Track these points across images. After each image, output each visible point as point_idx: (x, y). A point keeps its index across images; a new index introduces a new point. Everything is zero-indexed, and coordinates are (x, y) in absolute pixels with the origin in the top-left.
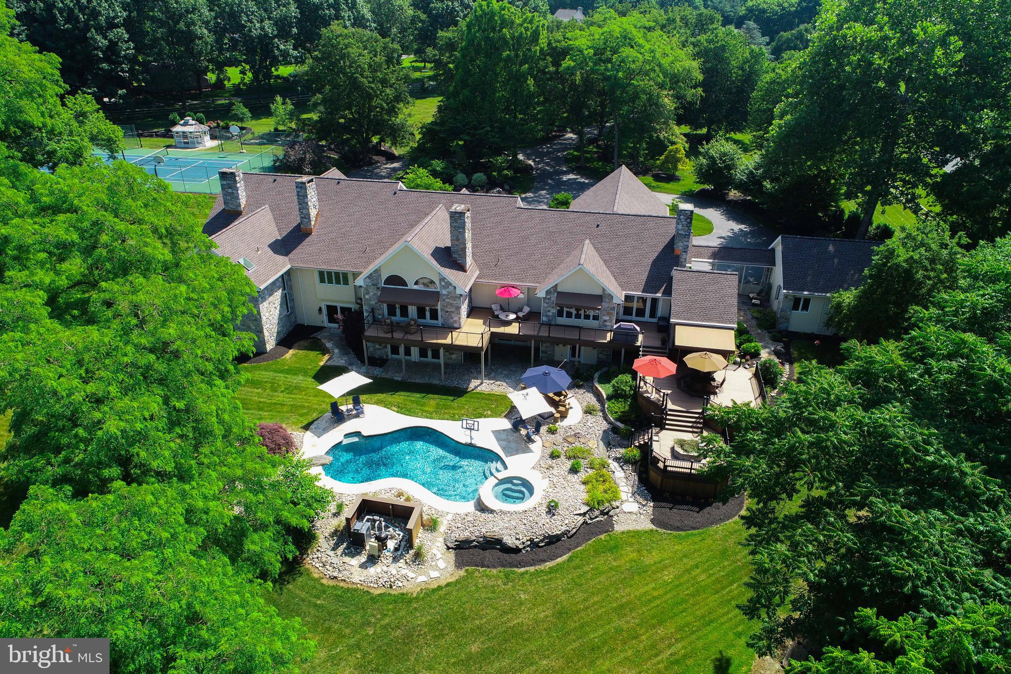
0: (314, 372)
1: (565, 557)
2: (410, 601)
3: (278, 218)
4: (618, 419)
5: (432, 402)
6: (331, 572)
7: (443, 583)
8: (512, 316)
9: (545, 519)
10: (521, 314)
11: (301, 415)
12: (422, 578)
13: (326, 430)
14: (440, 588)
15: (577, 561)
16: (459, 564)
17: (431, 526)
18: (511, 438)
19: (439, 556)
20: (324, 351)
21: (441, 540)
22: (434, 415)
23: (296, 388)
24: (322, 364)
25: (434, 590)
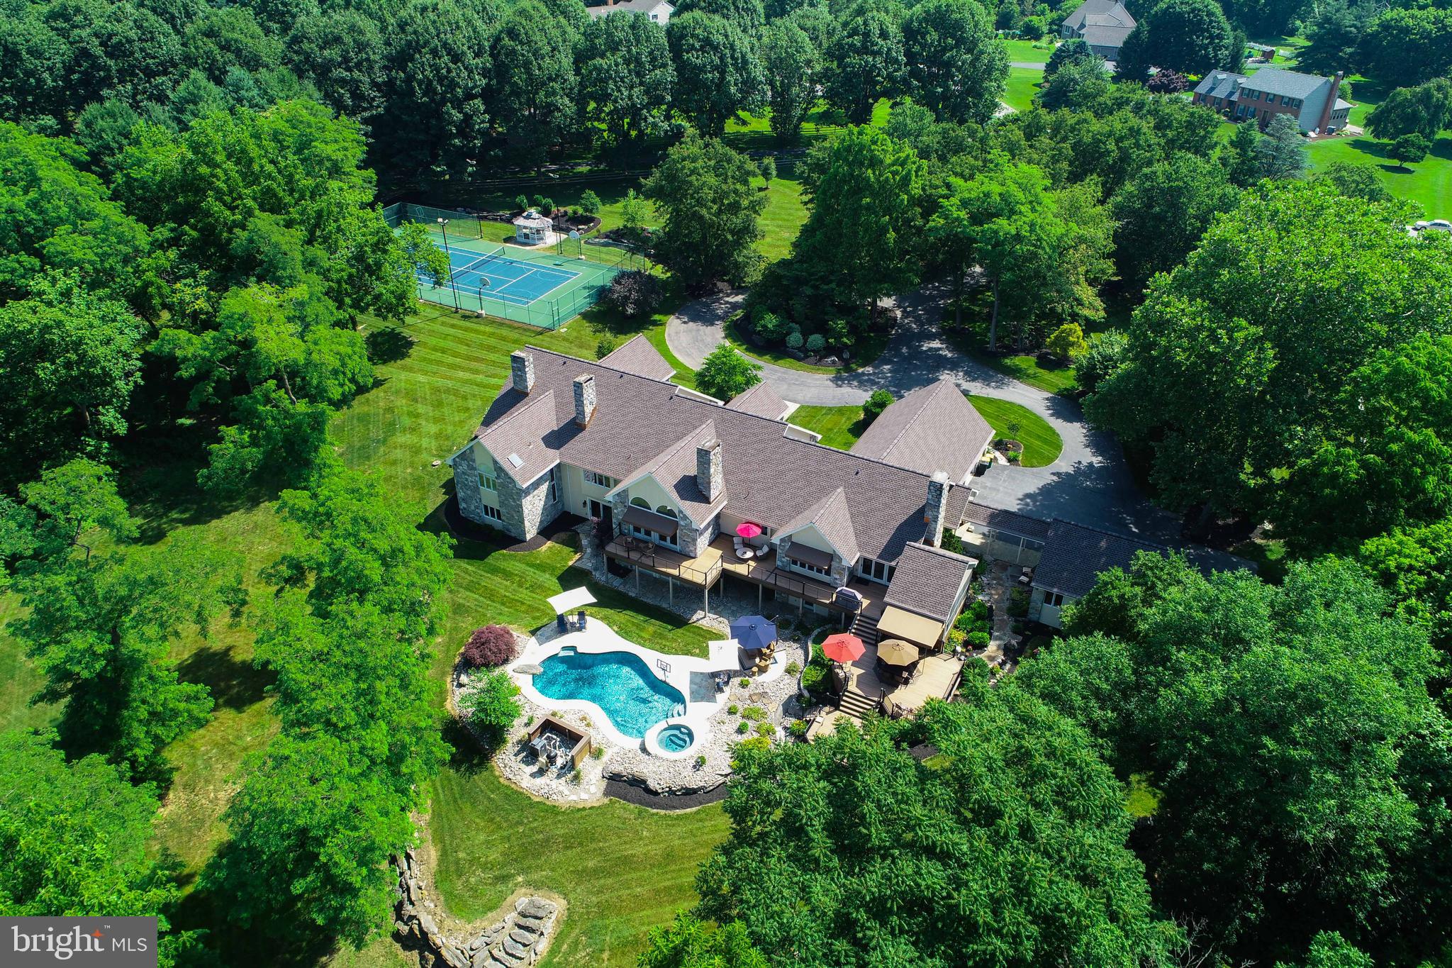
0: (559, 572)
1: (694, 809)
2: (557, 814)
3: (559, 407)
4: (807, 688)
5: (651, 629)
6: (508, 773)
7: (588, 805)
8: (749, 554)
9: (688, 772)
10: (759, 553)
11: (534, 618)
12: (574, 797)
13: (549, 639)
14: (584, 809)
15: (703, 815)
16: (607, 793)
17: (597, 754)
18: (704, 683)
19: (594, 781)
20: (577, 547)
21: (600, 768)
22: (647, 643)
23: (540, 587)
24: (570, 563)
25: (579, 810)
